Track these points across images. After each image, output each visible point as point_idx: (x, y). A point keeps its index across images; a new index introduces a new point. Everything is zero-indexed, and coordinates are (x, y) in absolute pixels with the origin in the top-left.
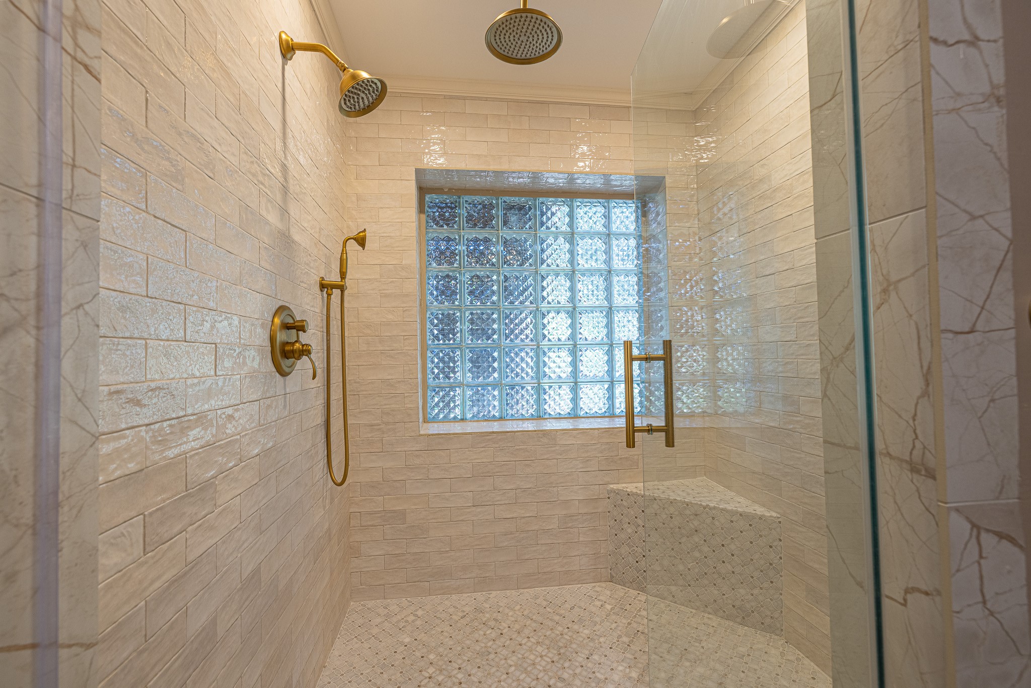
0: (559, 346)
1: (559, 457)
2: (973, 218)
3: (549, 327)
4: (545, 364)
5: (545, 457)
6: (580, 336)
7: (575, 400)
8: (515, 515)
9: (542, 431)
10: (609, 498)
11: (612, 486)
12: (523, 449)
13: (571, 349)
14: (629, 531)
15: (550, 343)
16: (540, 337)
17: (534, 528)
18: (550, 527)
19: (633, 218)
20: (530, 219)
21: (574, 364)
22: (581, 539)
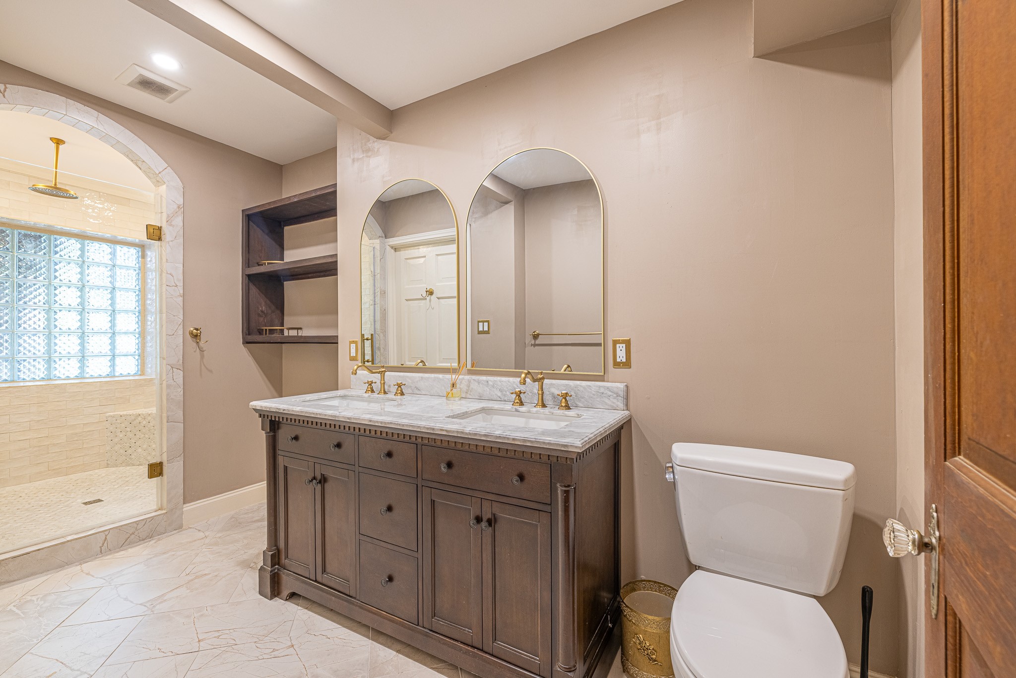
0: (69, 332)
1: (67, 399)
2: (174, 316)
3: (59, 320)
4: (56, 344)
5: (56, 400)
6: (88, 327)
7: (82, 368)
8: (28, 438)
9: (53, 384)
10: (107, 421)
11: (110, 414)
12: (35, 396)
13: (80, 335)
14: (121, 436)
15: (61, 331)
16: (52, 327)
17: (45, 444)
18: (59, 442)
19: (135, 257)
20: (45, 248)
21: (82, 345)
22: (84, 446)
